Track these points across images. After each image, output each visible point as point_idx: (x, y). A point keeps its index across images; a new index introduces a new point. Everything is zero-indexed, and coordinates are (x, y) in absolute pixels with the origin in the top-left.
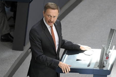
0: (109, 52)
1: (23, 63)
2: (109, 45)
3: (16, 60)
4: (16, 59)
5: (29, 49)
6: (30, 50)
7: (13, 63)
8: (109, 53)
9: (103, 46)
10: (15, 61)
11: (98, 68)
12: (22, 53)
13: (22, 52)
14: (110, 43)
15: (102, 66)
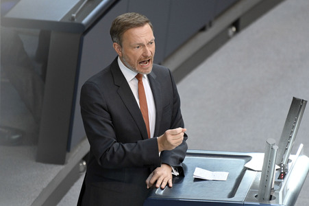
0: (289, 161)
1: (64, 199)
2: (289, 142)
3: (44, 189)
4: (45, 186)
5: (81, 162)
6: (85, 163)
7: (38, 195)
8: (289, 164)
9: (271, 141)
10: (41, 190)
11: (256, 201)
12: (60, 171)
13: (61, 167)
14: (291, 137)
15: (268, 197)
